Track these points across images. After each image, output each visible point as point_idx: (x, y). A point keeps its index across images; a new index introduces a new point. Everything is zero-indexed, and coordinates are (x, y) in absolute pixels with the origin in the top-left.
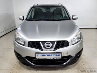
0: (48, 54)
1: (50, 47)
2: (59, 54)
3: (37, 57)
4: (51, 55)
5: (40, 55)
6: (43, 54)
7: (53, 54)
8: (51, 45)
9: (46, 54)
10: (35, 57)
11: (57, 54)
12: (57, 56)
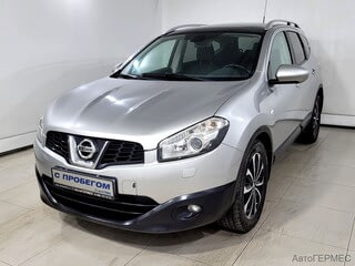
0: (80, 177)
1: (90, 156)
2: (107, 182)
3: (56, 180)
4: (87, 182)
5: (61, 173)
6: (69, 174)
7: (91, 179)
8: (93, 148)
9: (74, 176)
10: (52, 179)
11: (103, 182)
12: (101, 189)
